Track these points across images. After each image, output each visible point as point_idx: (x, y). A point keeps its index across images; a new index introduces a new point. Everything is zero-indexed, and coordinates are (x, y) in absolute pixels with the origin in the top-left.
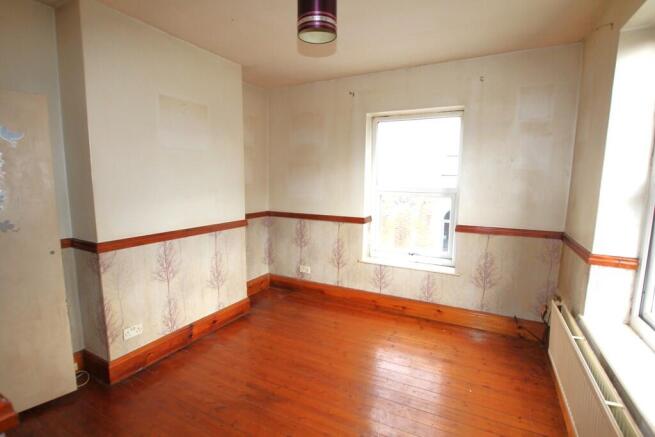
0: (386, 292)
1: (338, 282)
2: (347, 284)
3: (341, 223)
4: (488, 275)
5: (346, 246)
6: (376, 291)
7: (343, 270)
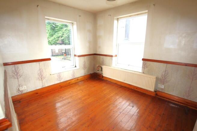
0: (62, 81)
1: (43, 86)
2: (47, 85)
3: (40, 62)
4: (85, 66)
5: (44, 71)
6: (59, 82)
7: (44, 81)
